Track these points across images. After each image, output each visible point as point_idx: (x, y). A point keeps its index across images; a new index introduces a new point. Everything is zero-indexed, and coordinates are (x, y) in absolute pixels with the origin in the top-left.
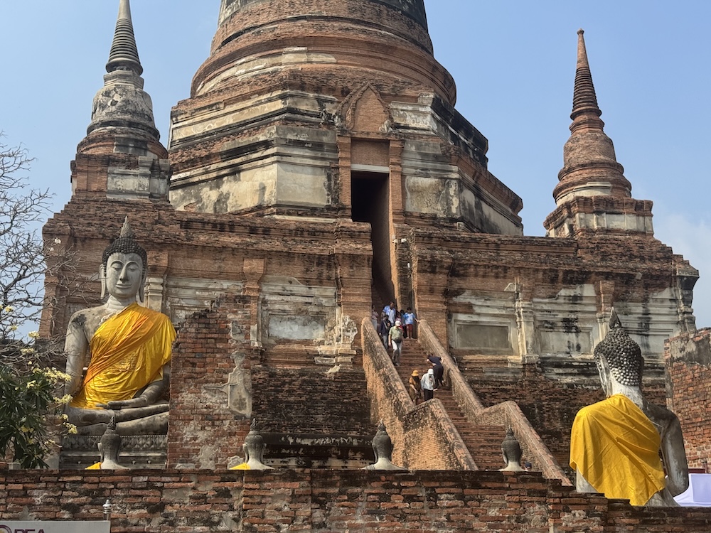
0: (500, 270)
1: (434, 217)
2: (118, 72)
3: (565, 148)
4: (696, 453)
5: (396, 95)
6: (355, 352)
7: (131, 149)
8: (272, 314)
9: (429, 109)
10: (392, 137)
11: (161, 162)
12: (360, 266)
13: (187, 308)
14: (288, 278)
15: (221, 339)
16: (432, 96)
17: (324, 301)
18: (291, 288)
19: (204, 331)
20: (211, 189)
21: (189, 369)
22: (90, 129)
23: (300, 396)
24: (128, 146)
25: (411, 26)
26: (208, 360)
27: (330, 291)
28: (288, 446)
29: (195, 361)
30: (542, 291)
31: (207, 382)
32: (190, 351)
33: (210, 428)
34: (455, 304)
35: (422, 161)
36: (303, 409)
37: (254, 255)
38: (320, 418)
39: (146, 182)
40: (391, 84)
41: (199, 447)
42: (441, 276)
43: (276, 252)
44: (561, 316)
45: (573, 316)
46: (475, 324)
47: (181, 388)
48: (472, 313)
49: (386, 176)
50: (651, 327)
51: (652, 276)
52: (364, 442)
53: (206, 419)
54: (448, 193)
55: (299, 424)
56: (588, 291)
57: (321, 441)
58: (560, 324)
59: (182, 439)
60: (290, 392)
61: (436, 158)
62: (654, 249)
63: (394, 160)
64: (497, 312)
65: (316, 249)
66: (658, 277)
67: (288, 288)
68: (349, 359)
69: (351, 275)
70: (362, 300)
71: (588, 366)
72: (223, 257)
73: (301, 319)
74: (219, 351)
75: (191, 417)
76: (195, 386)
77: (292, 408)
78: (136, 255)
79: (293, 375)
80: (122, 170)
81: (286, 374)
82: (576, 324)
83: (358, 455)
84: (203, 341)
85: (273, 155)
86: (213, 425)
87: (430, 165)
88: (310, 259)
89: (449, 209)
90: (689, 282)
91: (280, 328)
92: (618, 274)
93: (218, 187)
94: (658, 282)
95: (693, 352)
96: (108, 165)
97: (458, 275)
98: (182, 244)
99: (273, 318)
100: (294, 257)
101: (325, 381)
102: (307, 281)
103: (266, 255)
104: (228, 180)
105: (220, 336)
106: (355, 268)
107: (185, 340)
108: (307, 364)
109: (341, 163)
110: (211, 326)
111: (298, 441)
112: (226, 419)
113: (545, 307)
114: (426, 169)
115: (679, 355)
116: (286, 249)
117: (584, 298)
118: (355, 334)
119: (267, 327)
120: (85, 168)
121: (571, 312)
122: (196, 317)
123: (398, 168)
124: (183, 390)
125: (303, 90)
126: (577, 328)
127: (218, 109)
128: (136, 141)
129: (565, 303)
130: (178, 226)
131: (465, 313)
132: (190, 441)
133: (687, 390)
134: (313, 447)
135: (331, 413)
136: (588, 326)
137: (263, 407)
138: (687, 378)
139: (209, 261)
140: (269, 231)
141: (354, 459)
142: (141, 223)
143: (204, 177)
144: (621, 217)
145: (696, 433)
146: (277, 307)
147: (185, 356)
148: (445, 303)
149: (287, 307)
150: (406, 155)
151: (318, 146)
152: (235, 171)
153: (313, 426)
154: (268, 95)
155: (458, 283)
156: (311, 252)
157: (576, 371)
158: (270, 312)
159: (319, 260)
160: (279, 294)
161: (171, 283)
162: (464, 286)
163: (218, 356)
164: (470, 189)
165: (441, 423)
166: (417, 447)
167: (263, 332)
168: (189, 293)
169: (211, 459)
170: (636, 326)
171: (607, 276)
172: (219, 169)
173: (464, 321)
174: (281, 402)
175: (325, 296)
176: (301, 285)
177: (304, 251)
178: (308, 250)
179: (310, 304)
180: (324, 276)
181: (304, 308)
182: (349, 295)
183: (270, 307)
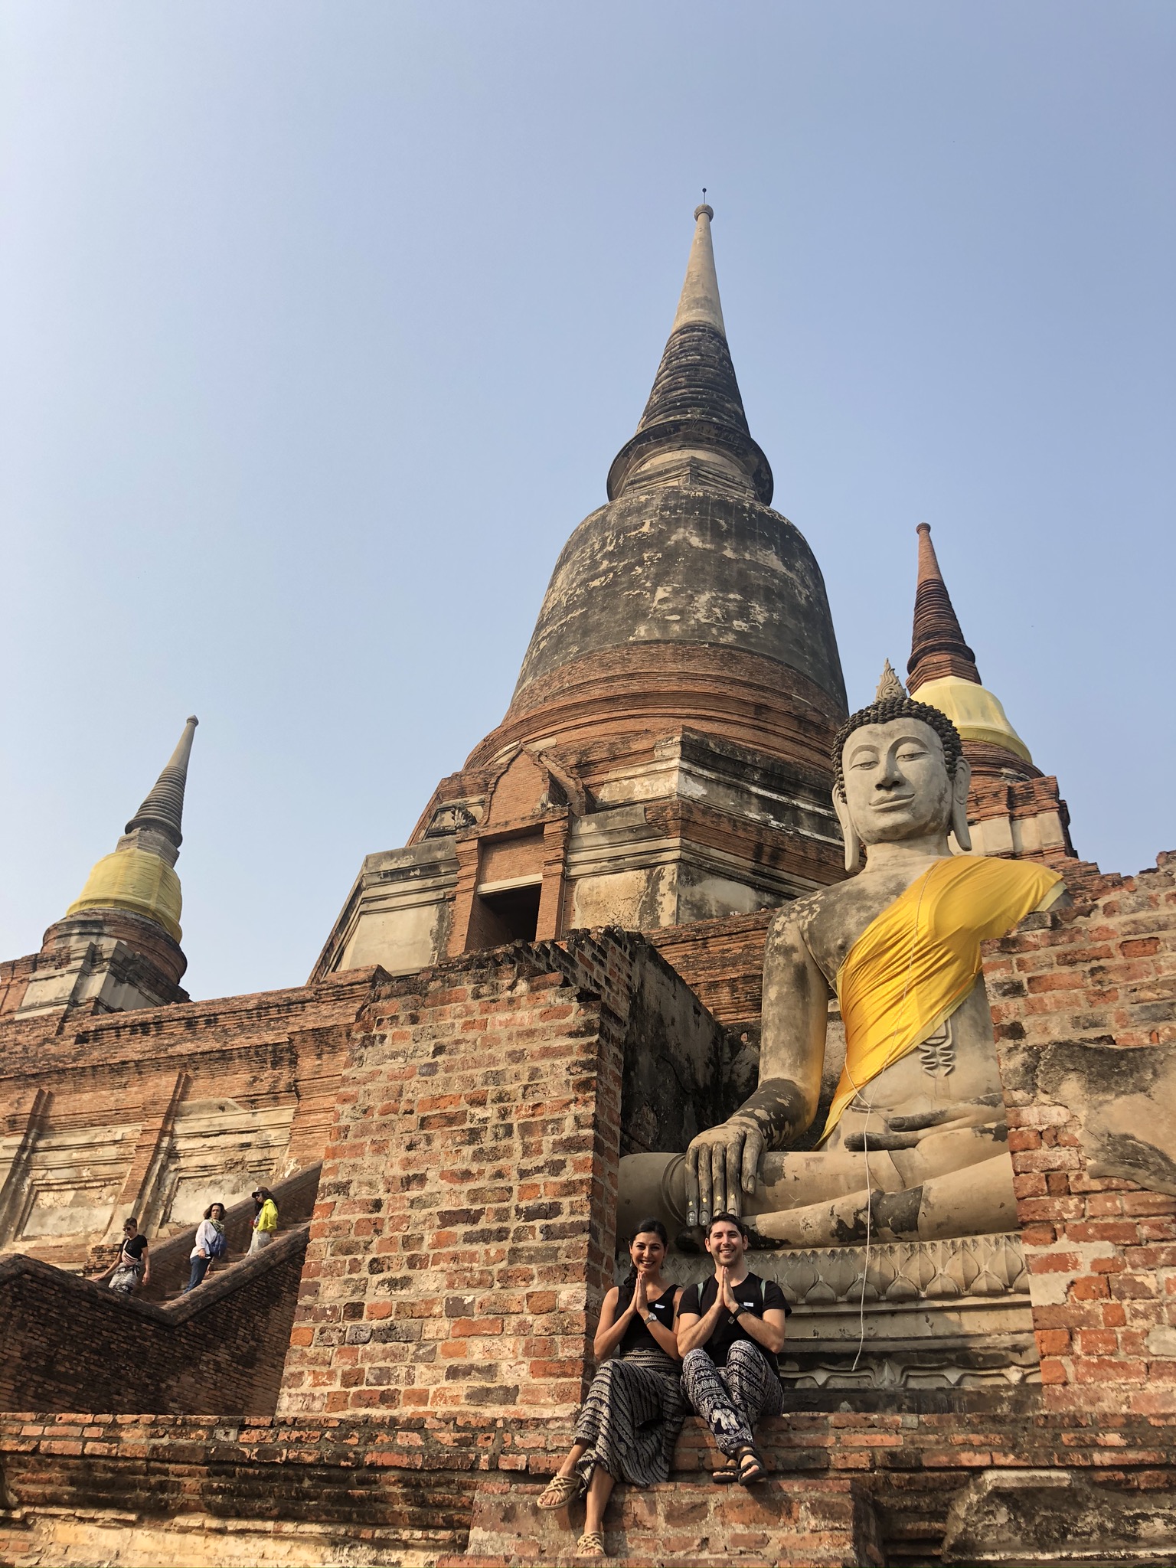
5: (614, 758)
8: (184, 1177)
9: (676, 762)
12: (334, 1050)
13: (55, 1187)
14: (216, 1101)
16: (678, 739)
17: (273, 1135)
18: (222, 1120)
27: (286, 1115)
35: (612, 845)
37: (165, 1066)
39: (72, 982)
43: (202, 1053)
49: (535, 890)
61: (639, 833)
63: (552, 856)
65: (269, 1038)
67: (214, 1122)
69: (316, 1073)
72: (124, 1080)
73: (233, 1178)
89: (655, 917)
91: (192, 1204)
99: (183, 1185)
100: (233, 1058)
102: (253, 1102)
103: (189, 1064)
106: (325, 1057)
109: (461, 887)
114: (617, 858)
116: (218, 1046)
119: (169, 1202)
130: (73, 1040)
139: (104, 1093)
146: (195, 1161)
149: (210, 1160)
150: (577, 843)
151: (430, 869)
156: (259, 1043)
158: (181, 1175)
159: (274, 1056)
160: (201, 1135)
161: (41, 1144)
164: (734, 879)
168: (61, 1156)
175: (274, 1126)
176: (242, 1110)
177: (246, 1043)
178: (255, 1040)
179: (248, 1145)
180: (282, 1085)
181: (239, 1156)
182: (309, 1112)
183: (183, 1163)
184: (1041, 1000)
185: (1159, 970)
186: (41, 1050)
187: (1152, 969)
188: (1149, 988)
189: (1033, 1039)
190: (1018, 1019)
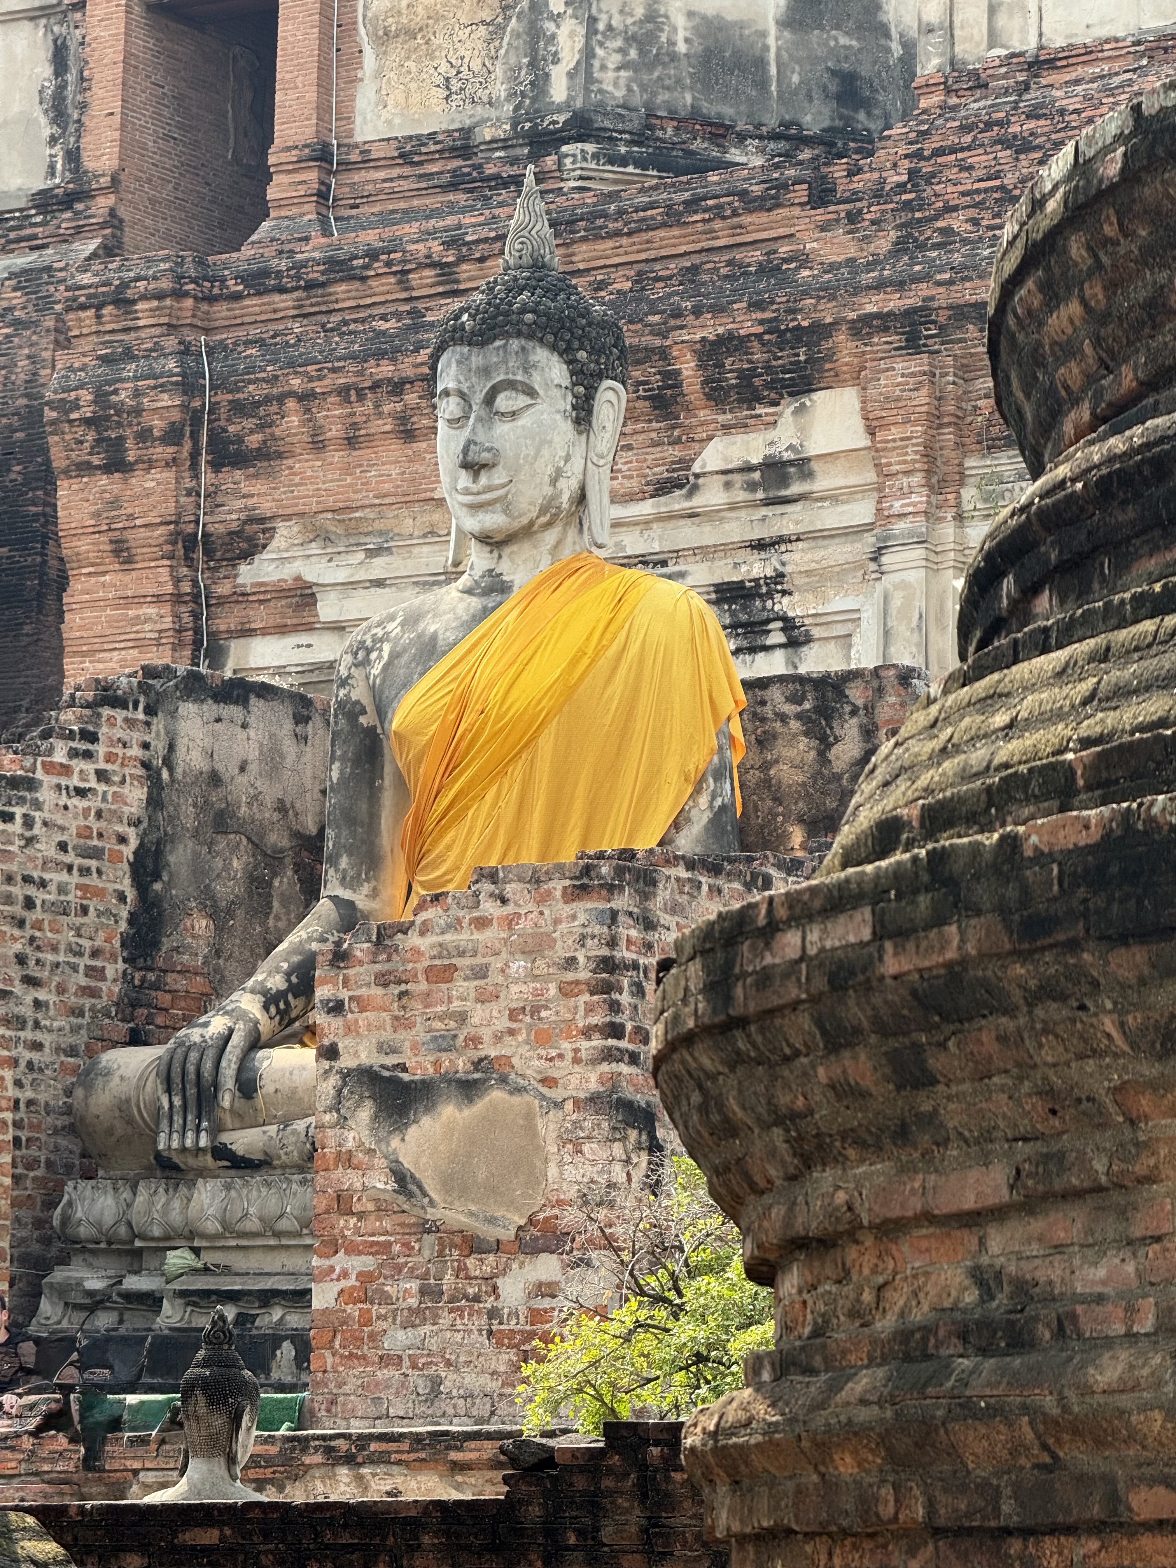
44: (701, 575)
45: (761, 568)
48: (309, 628)
56: (832, 424)
82: (784, 605)
89: (540, 83)
92: (963, 313)
113: (635, 543)
117: (814, 465)
126: (789, 624)
129: (733, 507)
131: (282, 630)
136: (838, 603)
148: (177, 601)
155: (244, 494)
171: (911, 330)
184: (357, 1021)
185: (450, 1002)
187: (446, 999)
188: (440, 1018)
189: (346, 1062)
190: (336, 1039)
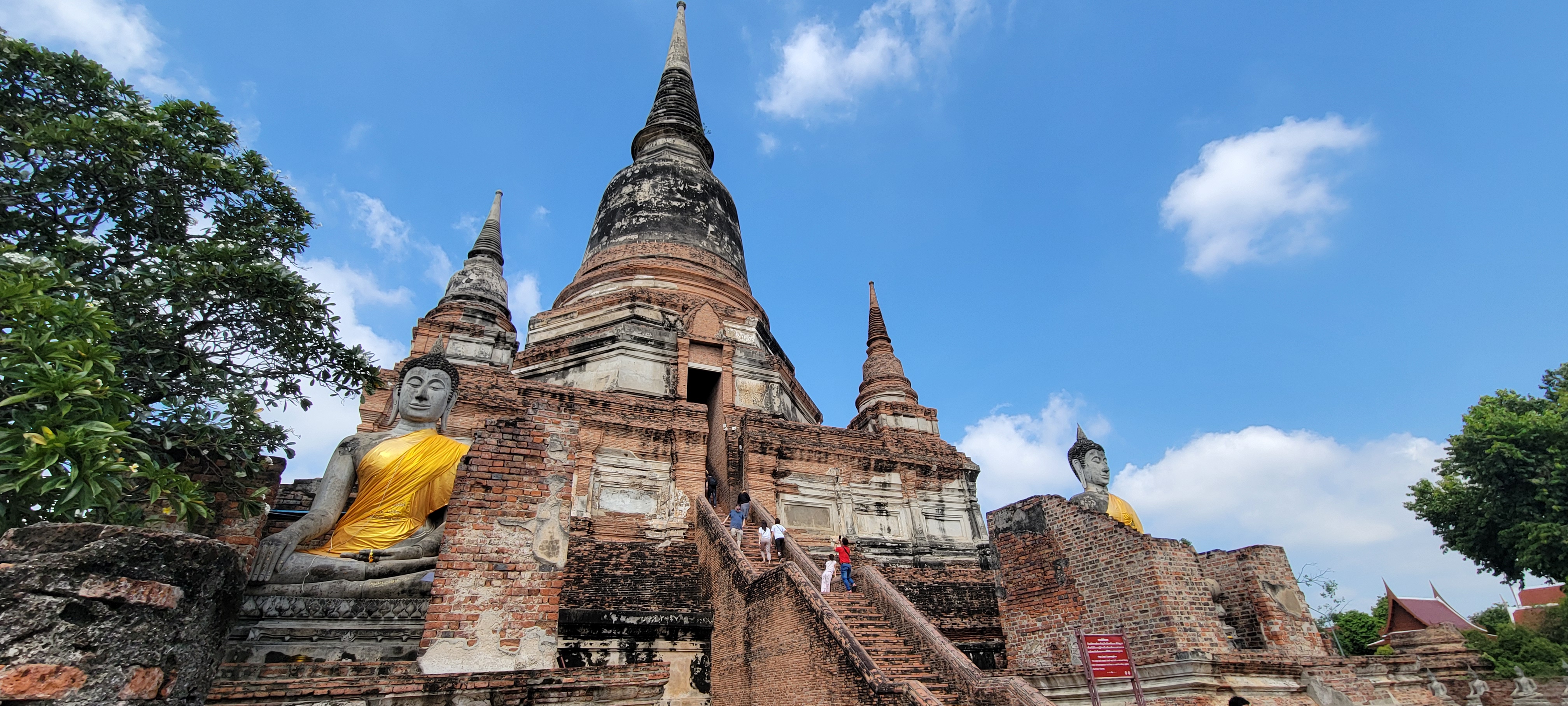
0: (822, 455)
1: (760, 412)
2: (479, 257)
3: (864, 366)
4: (1035, 625)
5: (728, 316)
6: (687, 526)
7: (478, 320)
8: (604, 485)
9: (754, 330)
10: (725, 343)
11: (508, 334)
12: (696, 442)
14: (624, 450)
15: (532, 456)
16: (757, 319)
17: (658, 475)
18: (626, 461)
19: (510, 443)
20: (557, 379)
21: (480, 494)
22: (442, 302)
23: (628, 570)
24: (475, 317)
25: (738, 276)
26: (510, 484)
27: (666, 466)
28: (609, 625)
29: (490, 483)
30: (858, 477)
31: (504, 514)
32: (486, 469)
33: (499, 583)
34: (782, 485)
35: (750, 365)
36: (630, 584)
37: (591, 425)
38: (647, 595)
39: (488, 349)
40: (724, 306)
41: (479, 612)
42: (771, 457)
43: (614, 424)
44: (875, 500)
45: (883, 501)
46: (800, 504)
47: (463, 521)
48: (797, 494)
49: (718, 375)
50: (946, 513)
51: (945, 469)
52: (695, 620)
53: (495, 568)
54: (770, 394)
55: (624, 599)
56: (894, 478)
57: (648, 620)
58: (873, 508)
59: (452, 599)
60: (617, 566)
61: (762, 364)
62: (944, 447)
63: (727, 361)
64: (820, 493)
65: (654, 426)
66: (949, 469)
67: (622, 461)
68: (681, 533)
69: (686, 451)
70: (696, 474)
71: (899, 547)
73: (634, 491)
74: (529, 472)
75: (472, 566)
76: (486, 519)
77: (617, 583)
78: (443, 373)
79: (622, 549)
80: (466, 337)
81: (613, 546)
82: (886, 508)
83: (689, 635)
84: (505, 457)
85: (618, 348)
86: (505, 577)
87: (756, 370)
88: (648, 433)
89: (772, 407)
90: (973, 475)
91: (612, 501)
92: (918, 466)
93: (564, 377)
94: (949, 474)
95: (1022, 520)
96: (451, 331)
97: (785, 458)
98: (517, 410)
99: (604, 490)
100: (631, 431)
101: (655, 555)
102: (644, 455)
103: (605, 427)
104: (573, 371)
105: (533, 452)
106: (691, 444)
107: (479, 453)
108: (635, 537)
109: (679, 360)
110: (520, 438)
111: (623, 619)
112: (527, 569)
113: (861, 492)
114: (753, 373)
115: (1005, 525)
116: (624, 422)
117: (892, 485)
118: (688, 508)
119: (598, 498)
120: (426, 332)
121: (882, 497)
122: (501, 425)
123: (729, 368)
124: (464, 524)
125: (649, 302)
126: (887, 512)
127: (572, 318)
128: (485, 313)
129: (876, 488)
130: (516, 392)
131: (792, 493)
132: (465, 602)
133: (1017, 560)
134: (639, 626)
135: (660, 589)
136: (896, 510)
137: (586, 581)
138: (1017, 547)
140: (609, 405)
141: (683, 640)
142: (477, 387)
143: (551, 369)
144: (915, 420)
145: (1033, 603)
146: (610, 478)
147: (476, 475)
148: (774, 483)
149: (620, 480)
150: (735, 359)
151: (660, 344)
152: (581, 363)
153: (641, 601)
154: (618, 306)
155: (786, 465)
156: (649, 427)
157: (889, 551)
158: (602, 483)
159: (657, 436)
160: (613, 466)
162: (791, 469)
163: (526, 478)
164: (788, 394)
165: (802, 588)
166: (764, 621)
167: (593, 503)
169: (494, 632)
170: (934, 512)
171: (910, 466)
172: (566, 362)
173: (791, 501)
174: (607, 576)
175: (660, 471)
176: (637, 458)
177: (642, 425)
178: (646, 425)
179: (644, 477)
180: (660, 451)
181: (638, 481)
182: (684, 469)
183: (602, 478)
186: (490, 391)
